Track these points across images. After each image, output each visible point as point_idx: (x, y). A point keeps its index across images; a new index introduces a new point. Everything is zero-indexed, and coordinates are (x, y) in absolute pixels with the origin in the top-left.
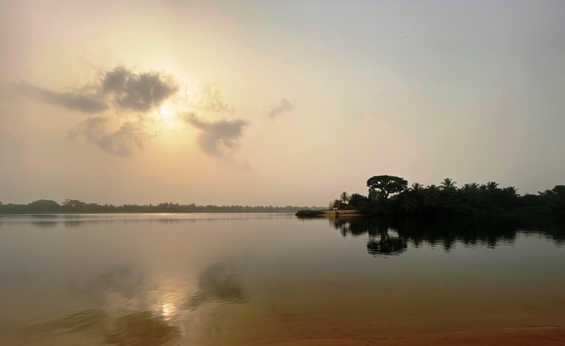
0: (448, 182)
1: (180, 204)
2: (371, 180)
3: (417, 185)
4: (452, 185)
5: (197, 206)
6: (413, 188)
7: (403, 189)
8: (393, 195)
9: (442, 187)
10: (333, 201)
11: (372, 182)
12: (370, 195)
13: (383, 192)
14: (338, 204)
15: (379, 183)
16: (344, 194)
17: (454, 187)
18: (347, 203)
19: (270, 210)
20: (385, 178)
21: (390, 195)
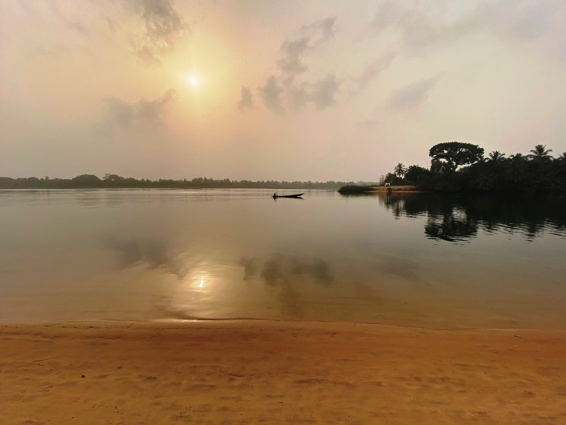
0: (540, 149)
1: (214, 179)
2: (435, 147)
3: (497, 154)
4: (546, 153)
5: (231, 181)
6: (490, 158)
7: (477, 160)
8: (463, 166)
9: (530, 156)
10: (385, 174)
11: (436, 151)
12: (432, 168)
13: (450, 163)
14: (391, 179)
15: (446, 152)
16: (400, 166)
17: (549, 157)
18: (403, 177)
20: (454, 146)
21: (460, 167)
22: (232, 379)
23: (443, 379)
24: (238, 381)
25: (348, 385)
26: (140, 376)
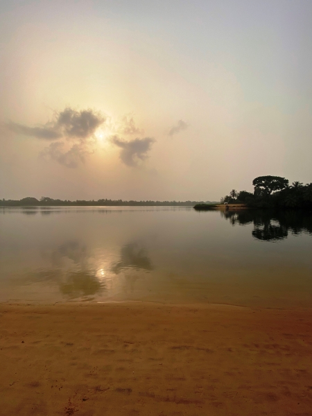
1: (112, 200)
2: (256, 179)
3: (297, 183)
5: (123, 201)
6: (293, 186)
7: (284, 187)
8: (275, 191)
10: (224, 197)
11: (257, 181)
12: (255, 192)
13: (267, 189)
14: (228, 199)
15: (263, 182)
16: (233, 191)
18: (236, 198)
19: (174, 204)
20: (269, 178)
21: (273, 192)
22: (126, 346)
23: (275, 346)
24: (130, 347)
25: (208, 351)
26: (62, 343)
